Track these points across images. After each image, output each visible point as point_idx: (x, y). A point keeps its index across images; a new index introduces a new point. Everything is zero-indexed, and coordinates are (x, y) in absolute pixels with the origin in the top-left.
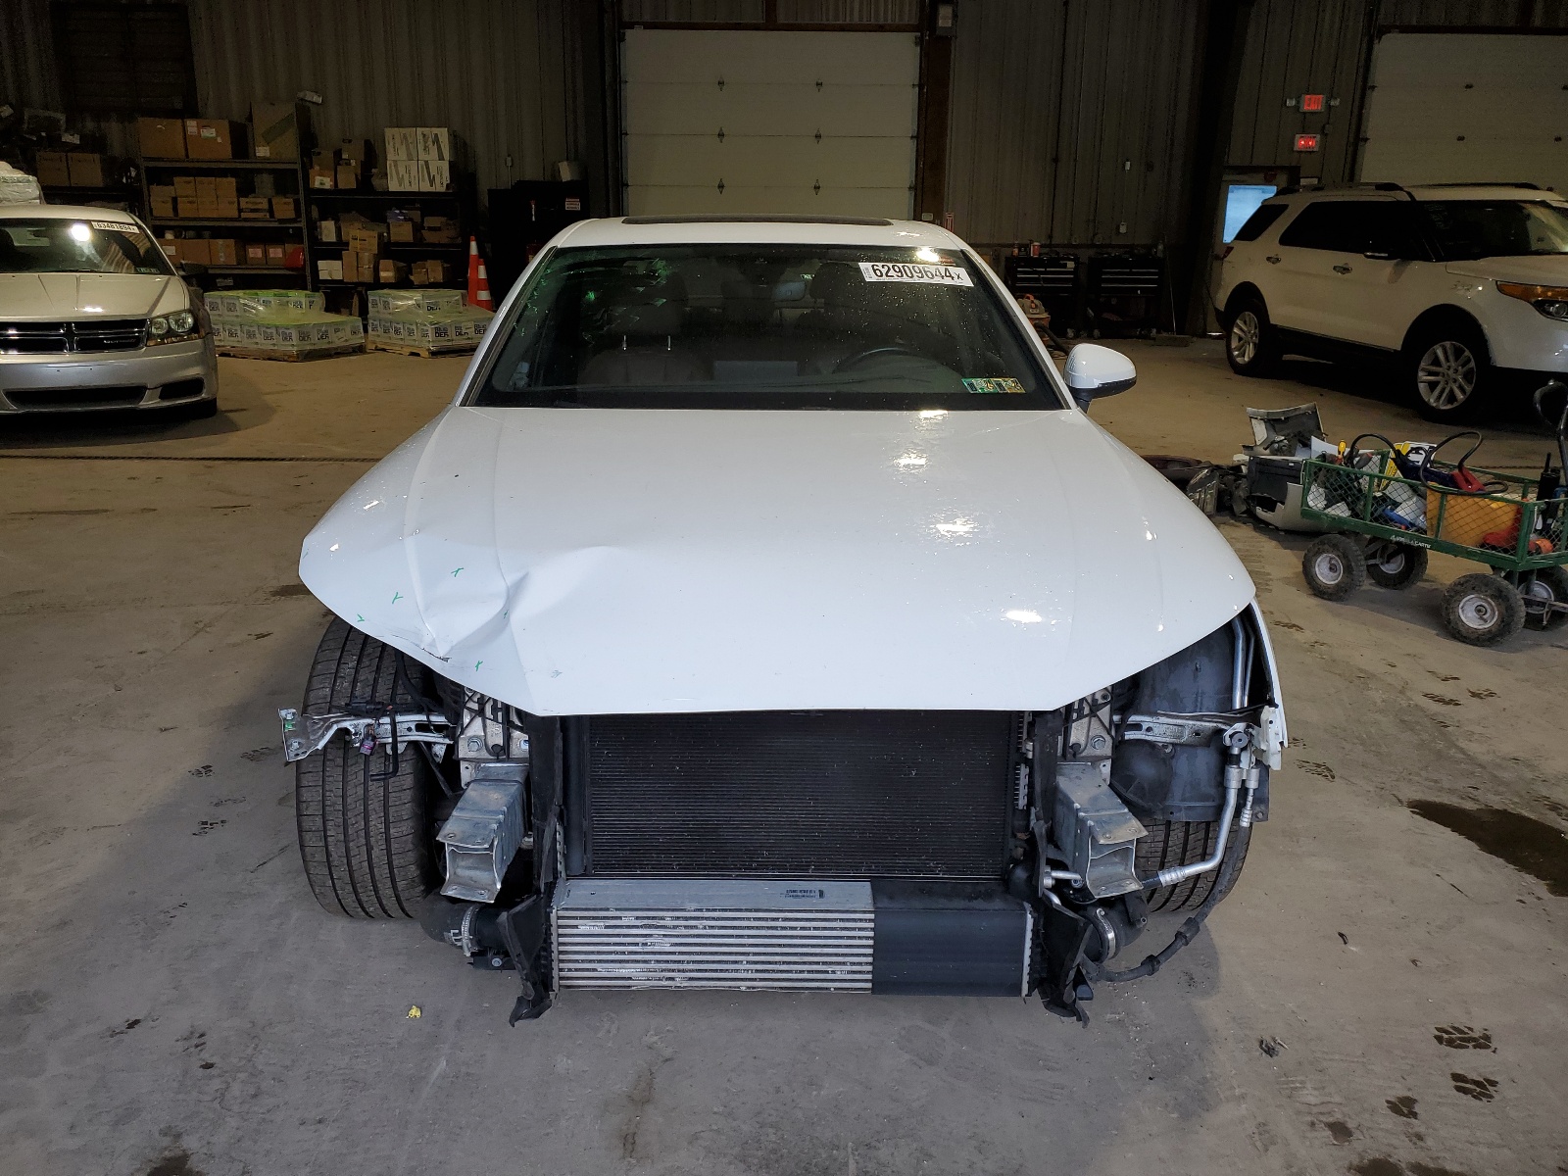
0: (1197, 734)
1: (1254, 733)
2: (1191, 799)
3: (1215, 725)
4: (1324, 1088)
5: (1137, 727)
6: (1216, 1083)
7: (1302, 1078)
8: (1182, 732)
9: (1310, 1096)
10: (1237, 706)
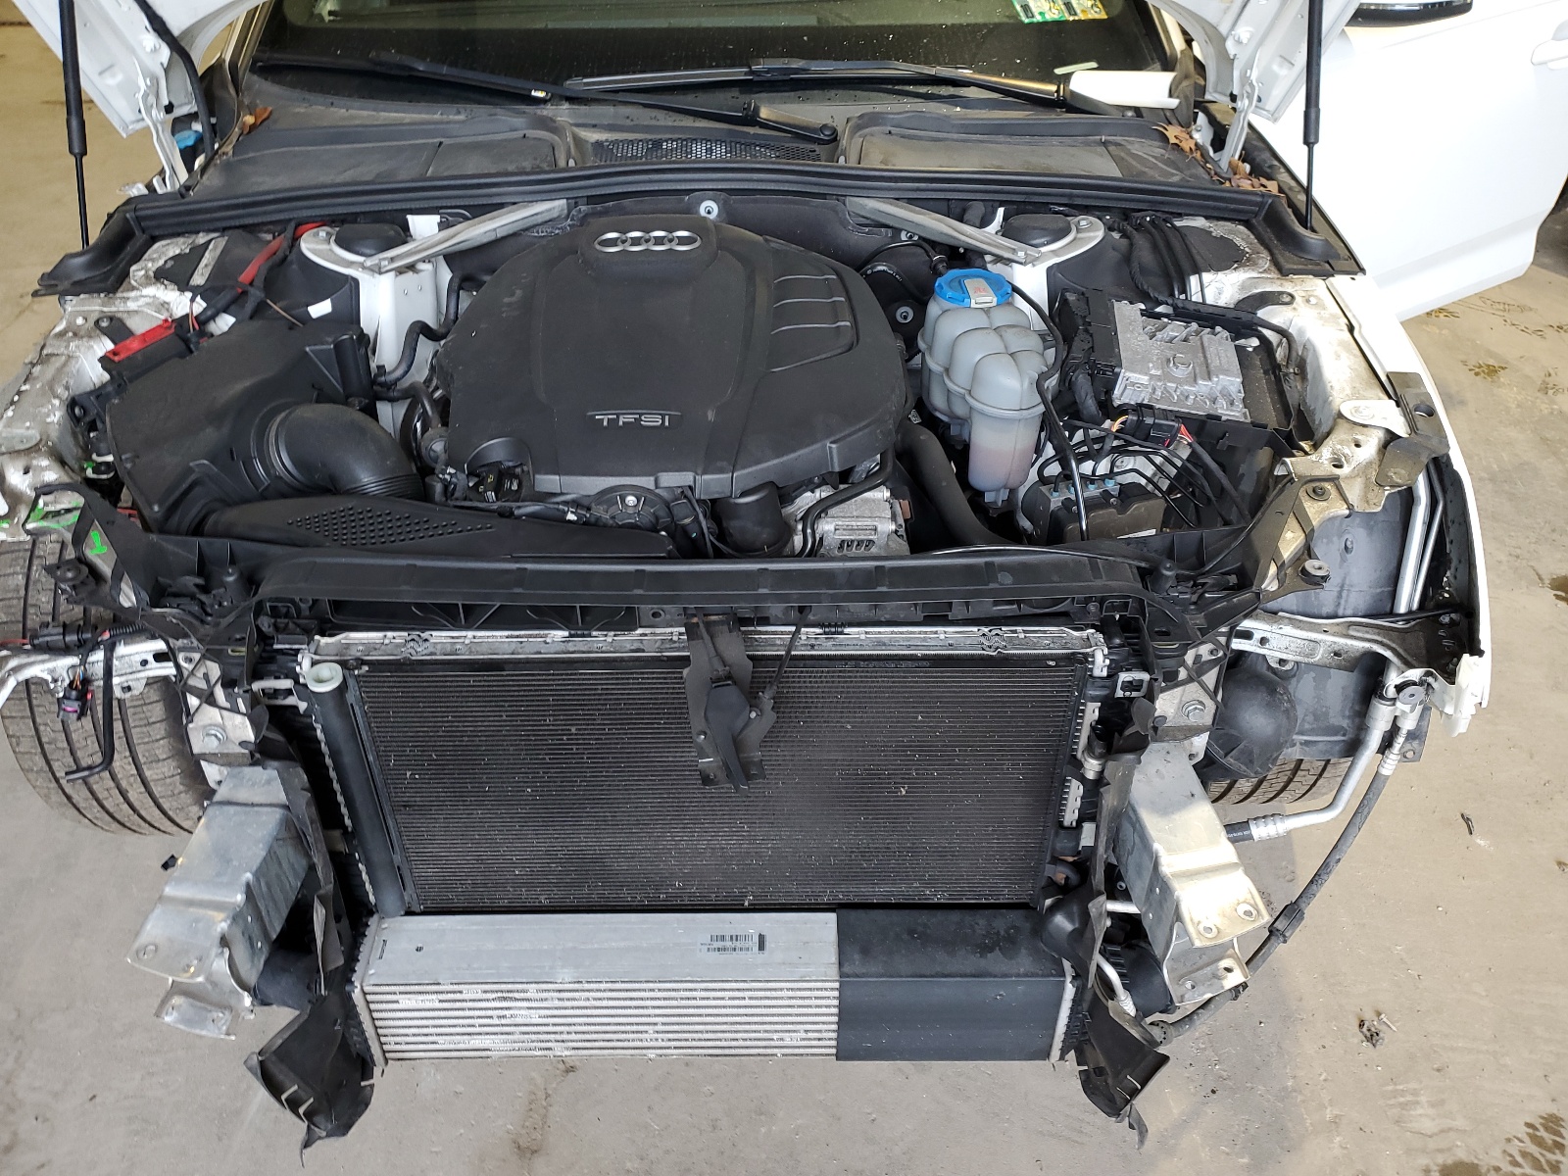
0: (1336, 654)
1: (1435, 685)
2: (1312, 732)
3: (1367, 645)
4: (1442, 1102)
5: (1247, 635)
6: (1300, 1098)
7: (1413, 1085)
8: (1313, 649)
9: (1425, 1120)
10: (1402, 609)
